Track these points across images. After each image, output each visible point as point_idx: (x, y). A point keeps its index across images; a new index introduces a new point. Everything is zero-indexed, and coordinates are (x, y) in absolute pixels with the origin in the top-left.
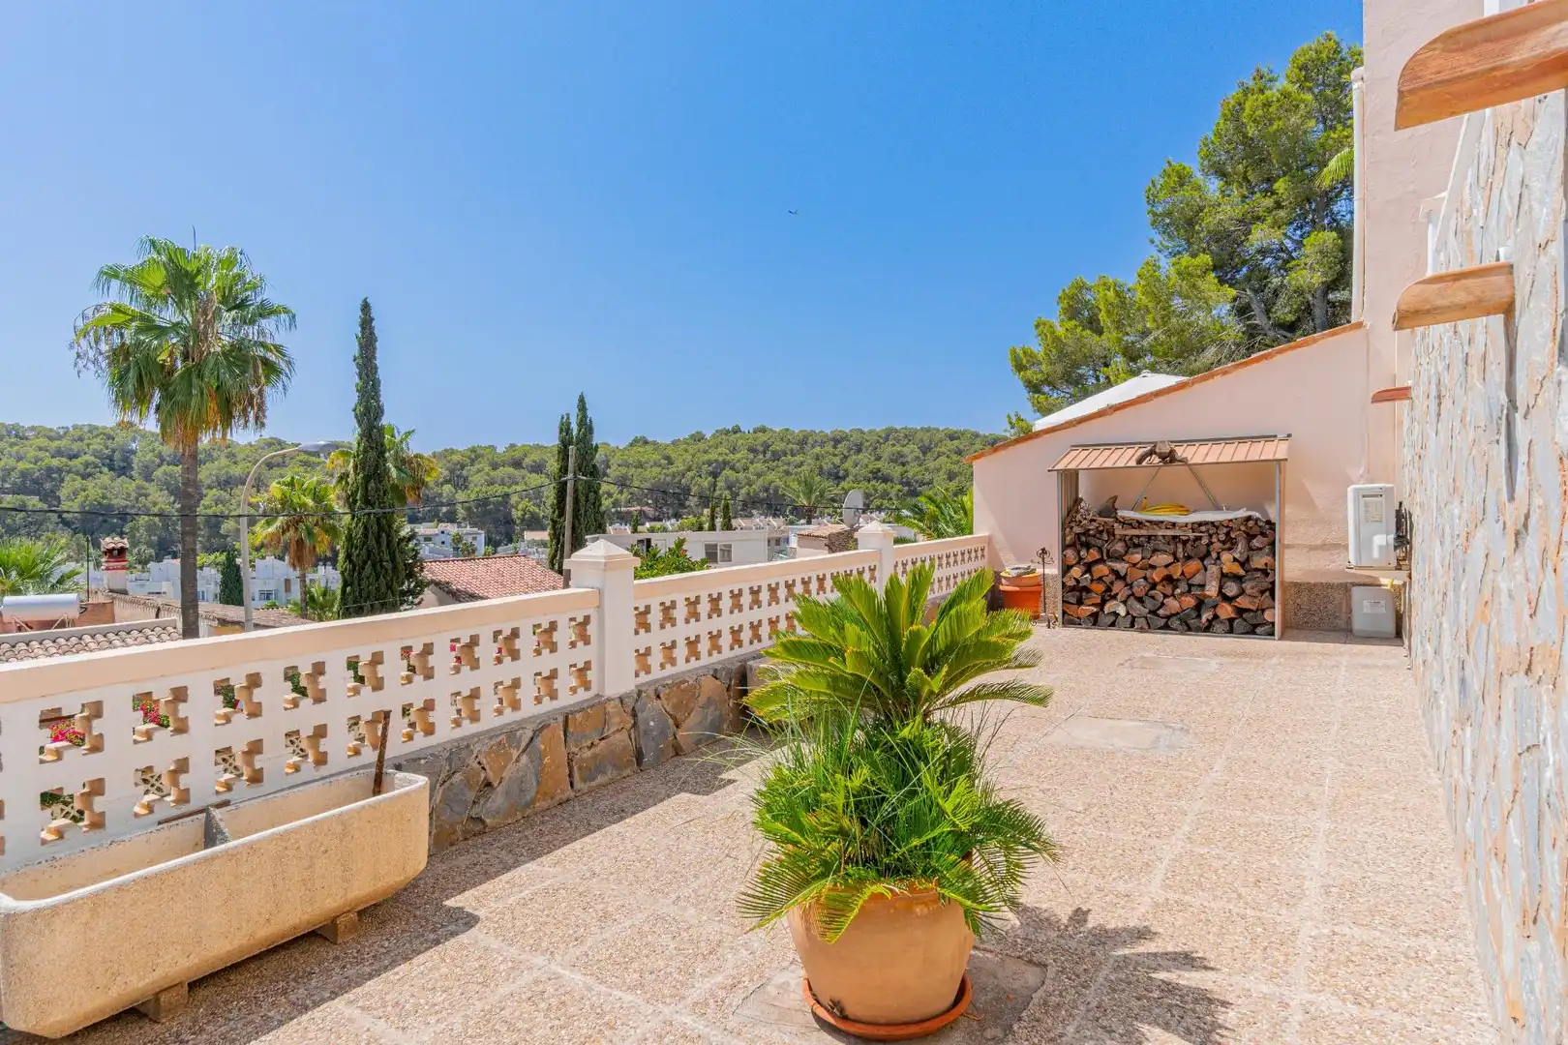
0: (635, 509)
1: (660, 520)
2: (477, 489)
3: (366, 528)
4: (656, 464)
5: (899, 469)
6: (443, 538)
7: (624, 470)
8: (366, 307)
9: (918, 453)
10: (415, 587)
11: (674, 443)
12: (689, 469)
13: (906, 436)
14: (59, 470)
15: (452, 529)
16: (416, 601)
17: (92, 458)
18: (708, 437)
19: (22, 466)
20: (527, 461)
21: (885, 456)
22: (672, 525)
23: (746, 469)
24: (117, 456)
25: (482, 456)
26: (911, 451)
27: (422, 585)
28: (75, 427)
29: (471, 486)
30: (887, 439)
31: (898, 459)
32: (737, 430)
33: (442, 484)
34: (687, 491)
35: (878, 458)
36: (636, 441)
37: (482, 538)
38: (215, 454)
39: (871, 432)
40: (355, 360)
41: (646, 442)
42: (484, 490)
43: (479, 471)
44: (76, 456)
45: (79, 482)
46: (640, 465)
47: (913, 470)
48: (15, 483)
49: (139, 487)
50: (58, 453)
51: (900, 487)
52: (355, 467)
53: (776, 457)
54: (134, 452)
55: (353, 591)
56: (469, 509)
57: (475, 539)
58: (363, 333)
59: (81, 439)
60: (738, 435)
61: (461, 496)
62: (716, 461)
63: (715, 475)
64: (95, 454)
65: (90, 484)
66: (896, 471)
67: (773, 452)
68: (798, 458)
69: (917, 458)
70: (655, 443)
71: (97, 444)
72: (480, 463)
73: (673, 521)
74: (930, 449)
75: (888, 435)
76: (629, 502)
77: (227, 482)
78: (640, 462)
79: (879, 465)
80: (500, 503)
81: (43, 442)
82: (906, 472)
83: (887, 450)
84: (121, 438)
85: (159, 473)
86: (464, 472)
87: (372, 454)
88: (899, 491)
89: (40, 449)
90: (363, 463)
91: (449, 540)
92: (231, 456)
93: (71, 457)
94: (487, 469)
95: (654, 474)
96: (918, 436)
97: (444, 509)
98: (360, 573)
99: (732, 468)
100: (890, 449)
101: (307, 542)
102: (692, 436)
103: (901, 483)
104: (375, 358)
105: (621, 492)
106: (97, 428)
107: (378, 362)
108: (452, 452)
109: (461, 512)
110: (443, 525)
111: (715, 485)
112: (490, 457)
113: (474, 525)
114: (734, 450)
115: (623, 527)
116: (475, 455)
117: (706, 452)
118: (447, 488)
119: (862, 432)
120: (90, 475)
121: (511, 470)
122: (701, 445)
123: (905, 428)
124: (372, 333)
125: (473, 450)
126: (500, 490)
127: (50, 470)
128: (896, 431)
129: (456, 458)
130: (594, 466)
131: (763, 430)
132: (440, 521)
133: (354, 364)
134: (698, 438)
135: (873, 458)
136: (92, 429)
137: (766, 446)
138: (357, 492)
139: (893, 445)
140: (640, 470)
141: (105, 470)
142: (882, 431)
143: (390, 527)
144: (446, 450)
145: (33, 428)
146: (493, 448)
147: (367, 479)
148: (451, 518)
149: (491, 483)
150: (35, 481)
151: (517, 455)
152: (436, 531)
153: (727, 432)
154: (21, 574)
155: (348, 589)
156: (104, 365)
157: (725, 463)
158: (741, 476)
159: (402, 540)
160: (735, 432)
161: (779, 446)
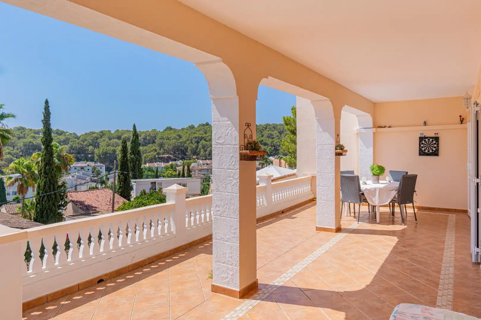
0: (166, 156)
1: (175, 160)
2: (102, 148)
3: (45, 183)
4: (175, 138)
5: (271, 140)
6: (88, 168)
7: (161, 141)
8: (47, 102)
9: (278, 134)
10: (64, 203)
11: (183, 129)
12: (188, 140)
13: (274, 127)
15: (92, 164)
18: (196, 127)
21: (265, 135)
22: (180, 163)
25: (105, 134)
26: (275, 133)
27: (67, 202)
29: (100, 146)
30: (266, 128)
31: (270, 136)
33: (89, 146)
34: (186, 149)
35: (262, 136)
36: (167, 128)
37: (104, 168)
40: (42, 121)
41: (171, 129)
42: (105, 148)
43: (104, 141)
46: (168, 139)
47: (276, 141)
51: (270, 147)
52: (42, 160)
56: (99, 156)
57: (101, 168)
58: (45, 112)
60: (207, 126)
61: (96, 151)
62: (199, 137)
63: (198, 142)
66: (269, 141)
69: (278, 136)
70: (175, 130)
72: (104, 137)
73: (181, 161)
74: (283, 132)
76: (163, 154)
78: (168, 137)
79: (262, 138)
80: (112, 154)
82: (273, 141)
83: (266, 133)
86: (98, 141)
87: (48, 156)
88: (270, 149)
91: (91, 169)
94: (107, 139)
95: (173, 142)
96: (278, 127)
97: (90, 156)
98: (42, 200)
99: (205, 140)
100: (267, 132)
101: (25, 186)
102: (189, 126)
103: (272, 146)
104: (50, 121)
105: (160, 149)
107: (51, 122)
108: (93, 133)
109: (96, 157)
110: (89, 162)
111: (198, 146)
112: (108, 135)
113: (101, 162)
115: (161, 163)
116: (102, 134)
117: (195, 133)
118: (91, 148)
121: (117, 140)
122: (193, 131)
123: (273, 124)
124: (49, 111)
125: (102, 132)
126: (112, 148)
128: (270, 125)
129: (94, 135)
130: (139, 151)
132: (87, 161)
133: (42, 123)
134: (192, 127)
135: (260, 136)
138: (42, 169)
139: (268, 131)
140: (168, 141)
142: (265, 125)
144: (91, 132)
146: (109, 131)
148: (92, 160)
149: (108, 146)
151: (119, 134)
152: (86, 165)
153: (204, 125)
155: (38, 205)
160: (207, 125)
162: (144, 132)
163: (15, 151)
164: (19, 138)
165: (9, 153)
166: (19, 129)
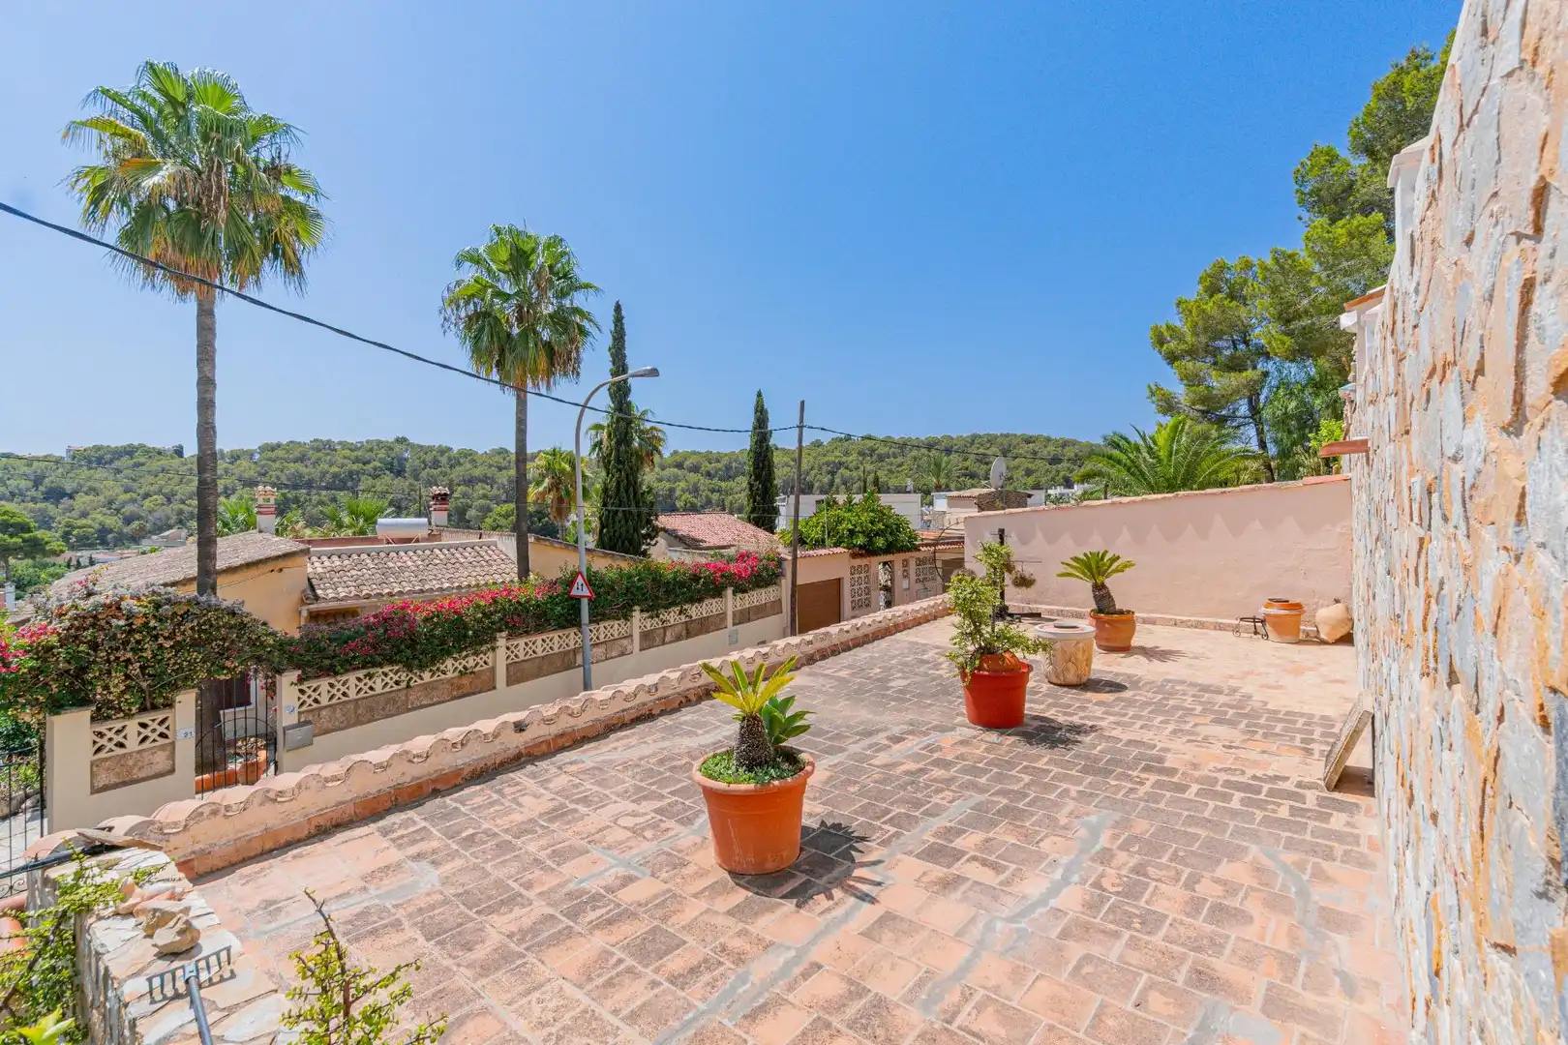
3: (618, 483)
8: (618, 306)
10: (652, 532)
13: (988, 441)
14: (358, 473)
16: (653, 542)
17: (379, 464)
18: (826, 443)
19: (335, 469)
20: (687, 463)
23: (857, 468)
24: (396, 463)
27: (656, 531)
28: (367, 442)
30: (973, 442)
32: (848, 438)
38: (462, 461)
39: (958, 438)
44: (368, 462)
45: (370, 481)
48: (328, 483)
49: (411, 485)
50: (357, 460)
52: (609, 436)
53: (881, 458)
54: (406, 460)
55: (608, 532)
58: (616, 330)
59: (371, 450)
60: (850, 442)
62: (833, 462)
63: (833, 473)
64: (381, 460)
65: (378, 482)
67: (878, 455)
68: (900, 460)
71: (382, 454)
75: (974, 438)
77: (470, 481)
79: (967, 463)
81: (347, 452)
83: (973, 452)
84: (398, 448)
85: (424, 474)
87: (622, 424)
89: (345, 458)
90: (616, 430)
92: (473, 461)
93: (364, 464)
98: (613, 519)
99: (847, 468)
100: (975, 451)
101: (566, 499)
102: (812, 443)
106: (382, 442)
114: (847, 453)
117: (824, 456)
119: (952, 438)
120: (378, 476)
122: (822, 451)
124: (622, 329)
126: (668, 485)
127: (351, 473)
128: (980, 437)
131: (869, 438)
135: (962, 459)
136: (379, 442)
137: (873, 450)
138: (610, 454)
139: (978, 448)
141: (388, 472)
143: (636, 483)
145: (340, 443)
147: (618, 443)
149: (660, 480)
150: (341, 481)
151: (679, 459)
153: (841, 440)
154: (366, 520)
155: (605, 530)
156: (461, 327)
157: (841, 464)
158: (855, 474)
159: (643, 494)
161: (883, 450)
162: (726, 455)
163: (495, 492)
164: (500, 469)
165: (485, 496)
166: (499, 453)
